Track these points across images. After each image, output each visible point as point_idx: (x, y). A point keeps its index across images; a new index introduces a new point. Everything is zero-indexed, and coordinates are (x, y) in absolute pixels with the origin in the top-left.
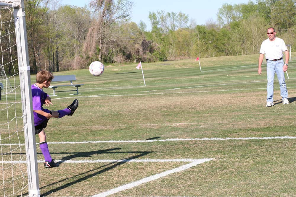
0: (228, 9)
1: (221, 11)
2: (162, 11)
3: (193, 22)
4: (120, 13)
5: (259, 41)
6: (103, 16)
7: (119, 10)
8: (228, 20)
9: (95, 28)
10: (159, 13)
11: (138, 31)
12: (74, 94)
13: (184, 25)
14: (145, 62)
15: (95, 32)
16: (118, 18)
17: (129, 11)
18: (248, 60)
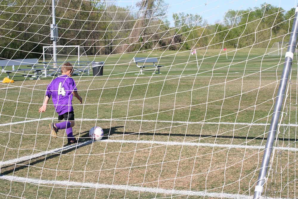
0: (232, 14)
1: (227, 16)
2: (183, 13)
3: (205, 22)
4: (159, 12)
5: (259, 38)
6: (146, 14)
7: (158, 10)
8: (232, 22)
9: (140, 23)
10: (180, 14)
11: (164, 27)
12: (156, 73)
13: (199, 24)
14: (176, 50)
15: (139, 25)
16: (157, 16)
17: (165, 11)
18: (254, 53)
